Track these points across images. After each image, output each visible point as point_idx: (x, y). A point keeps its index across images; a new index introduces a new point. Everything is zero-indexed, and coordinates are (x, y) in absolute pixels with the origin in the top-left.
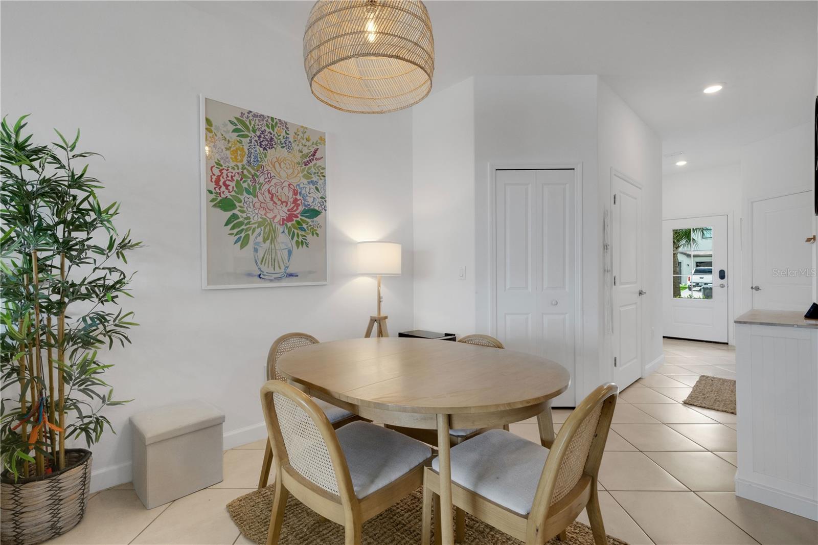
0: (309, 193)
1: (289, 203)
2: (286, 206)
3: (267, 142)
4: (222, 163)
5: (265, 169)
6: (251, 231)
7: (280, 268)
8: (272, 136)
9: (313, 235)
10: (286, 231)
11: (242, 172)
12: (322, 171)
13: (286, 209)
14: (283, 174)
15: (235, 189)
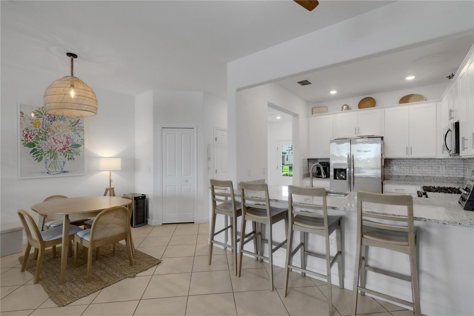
0: (75, 138)
1: (64, 143)
2: (62, 144)
3: (52, 119)
4: (28, 129)
5: (51, 130)
6: (44, 155)
7: (59, 169)
8: (55, 116)
9: (77, 155)
10: (62, 154)
11: (39, 132)
12: (82, 128)
13: (62, 145)
14: (61, 131)
15: (35, 138)
